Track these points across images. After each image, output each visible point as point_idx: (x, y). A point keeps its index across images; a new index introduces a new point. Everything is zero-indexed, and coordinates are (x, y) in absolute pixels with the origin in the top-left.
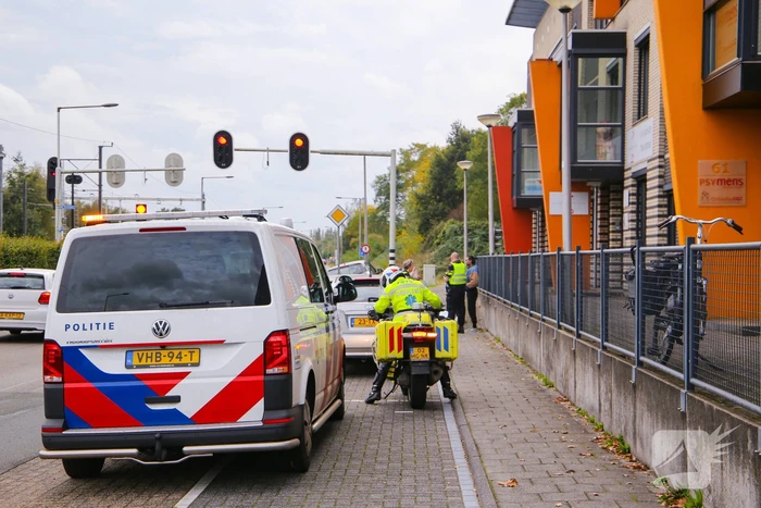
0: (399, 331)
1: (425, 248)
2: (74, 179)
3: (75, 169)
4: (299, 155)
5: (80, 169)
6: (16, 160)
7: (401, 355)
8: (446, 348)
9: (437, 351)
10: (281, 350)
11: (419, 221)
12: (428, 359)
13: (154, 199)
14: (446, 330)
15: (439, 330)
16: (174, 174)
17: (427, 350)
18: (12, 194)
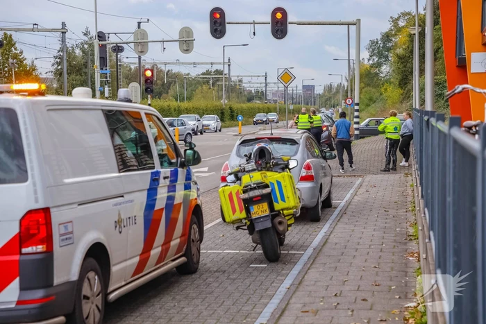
0: (237, 193)
1: (404, 99)
2: (118, 49)
3: (119, 41)
4: (279, 27)
5: (124, 41)
6: (85, 34)
7: (243, 215)
8: (283, 200)
9: (275, 204)
10: (38, 229)
11: (399, 77)
12: (267, 213)
13: (191, 64)
14: (279, 183)
15: (273, 184)
16: (186, 43)
17: (265, 205)
18: (84, 60)
